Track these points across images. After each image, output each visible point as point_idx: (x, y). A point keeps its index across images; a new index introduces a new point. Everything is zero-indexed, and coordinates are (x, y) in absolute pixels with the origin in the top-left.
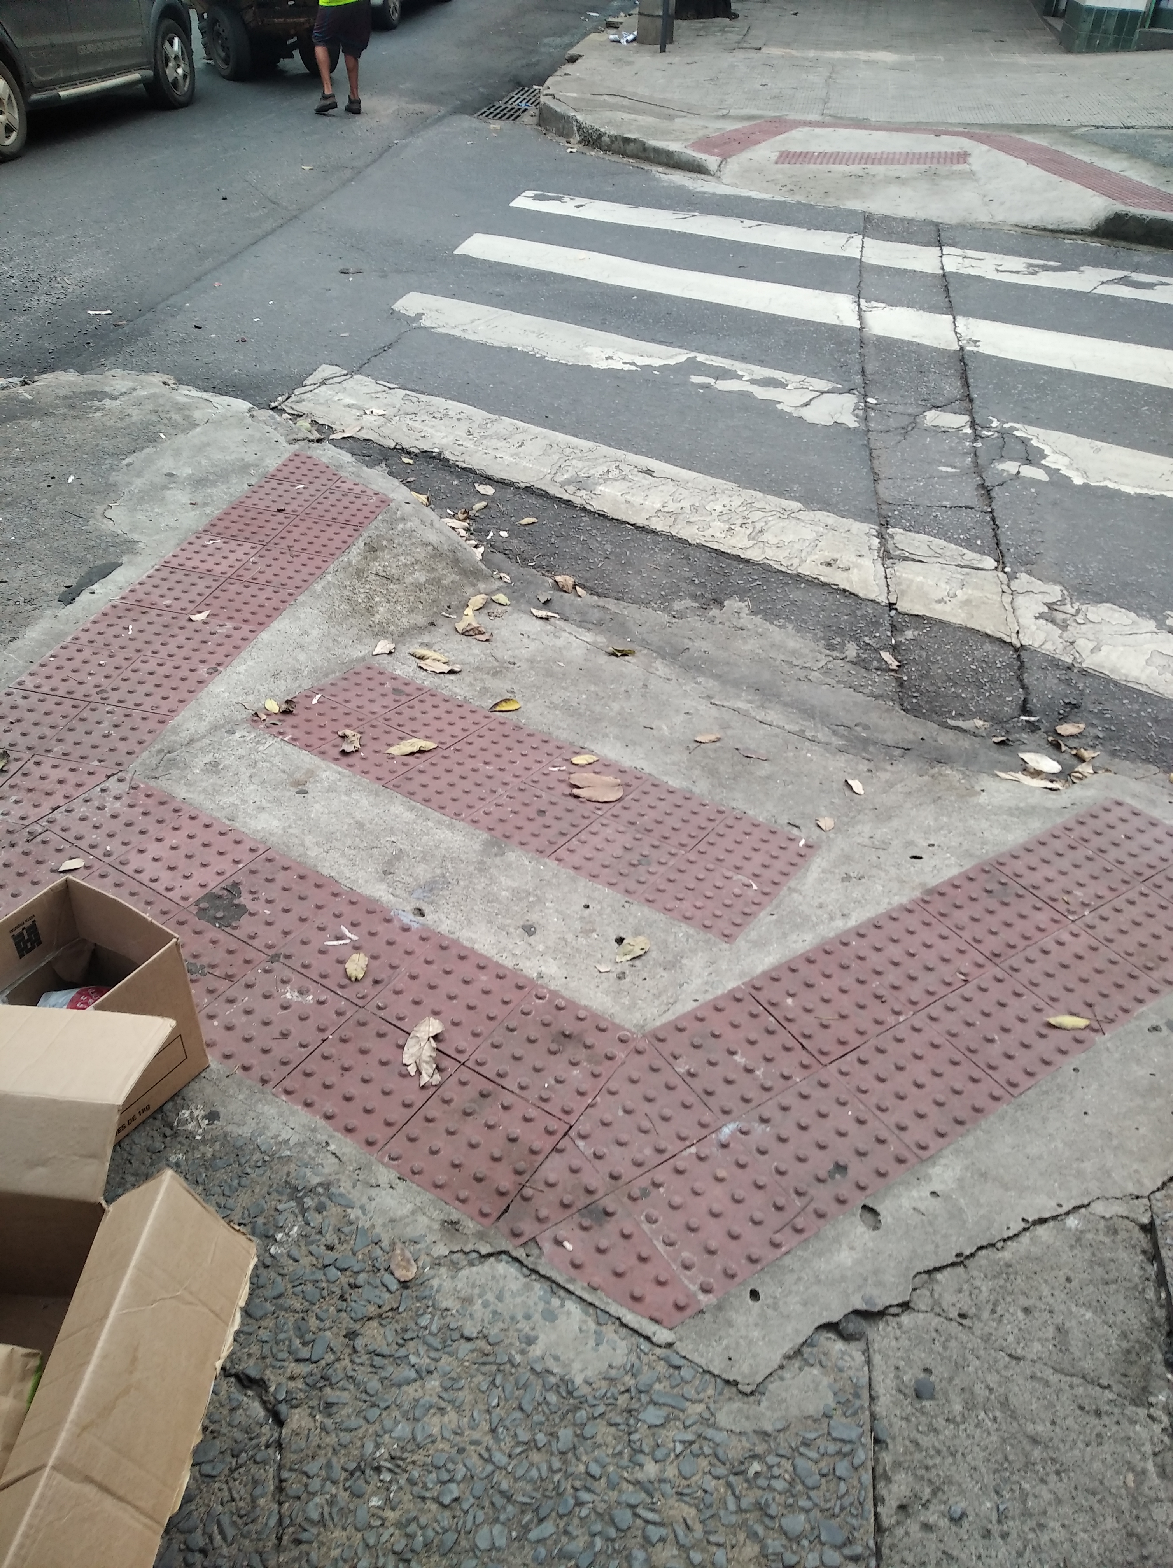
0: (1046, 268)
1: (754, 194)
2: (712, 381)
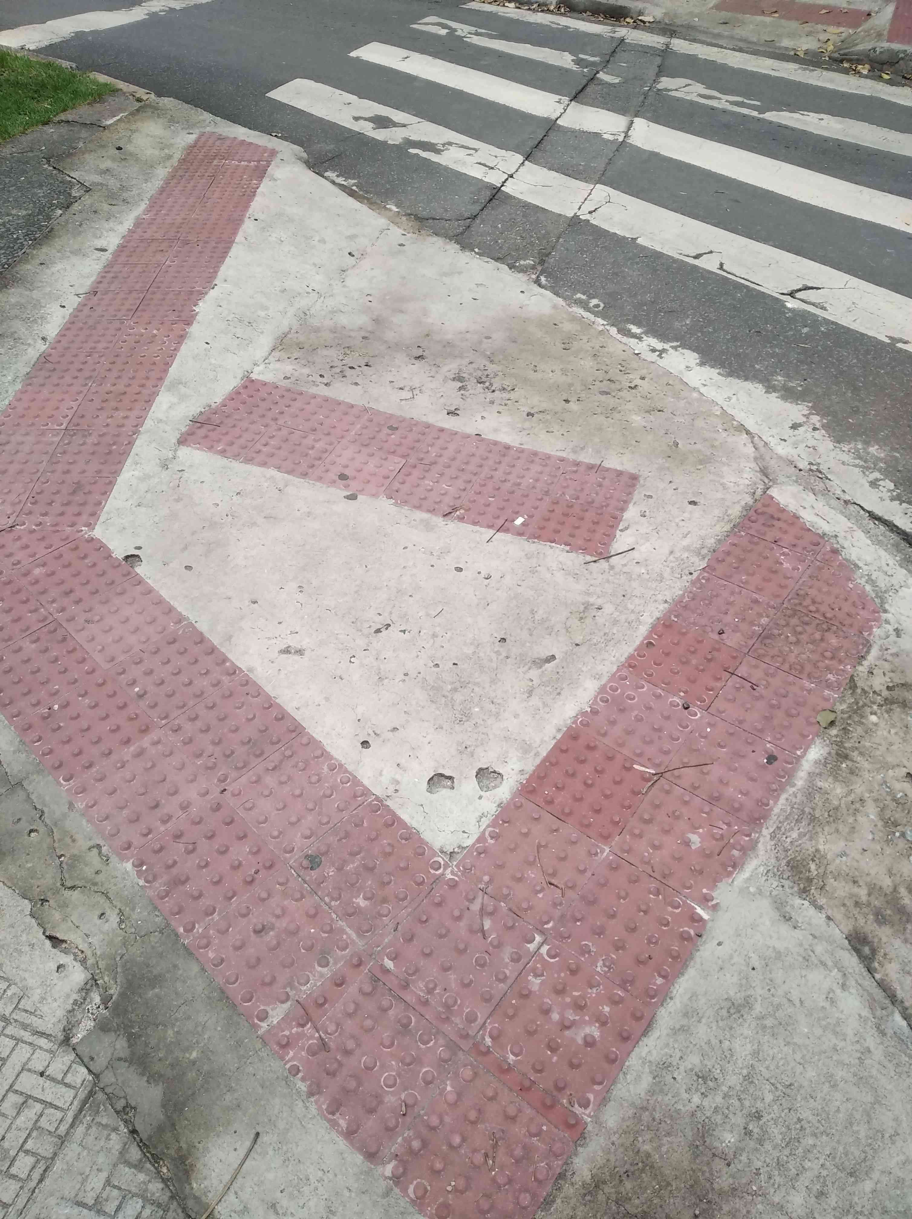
2: (746, 101)
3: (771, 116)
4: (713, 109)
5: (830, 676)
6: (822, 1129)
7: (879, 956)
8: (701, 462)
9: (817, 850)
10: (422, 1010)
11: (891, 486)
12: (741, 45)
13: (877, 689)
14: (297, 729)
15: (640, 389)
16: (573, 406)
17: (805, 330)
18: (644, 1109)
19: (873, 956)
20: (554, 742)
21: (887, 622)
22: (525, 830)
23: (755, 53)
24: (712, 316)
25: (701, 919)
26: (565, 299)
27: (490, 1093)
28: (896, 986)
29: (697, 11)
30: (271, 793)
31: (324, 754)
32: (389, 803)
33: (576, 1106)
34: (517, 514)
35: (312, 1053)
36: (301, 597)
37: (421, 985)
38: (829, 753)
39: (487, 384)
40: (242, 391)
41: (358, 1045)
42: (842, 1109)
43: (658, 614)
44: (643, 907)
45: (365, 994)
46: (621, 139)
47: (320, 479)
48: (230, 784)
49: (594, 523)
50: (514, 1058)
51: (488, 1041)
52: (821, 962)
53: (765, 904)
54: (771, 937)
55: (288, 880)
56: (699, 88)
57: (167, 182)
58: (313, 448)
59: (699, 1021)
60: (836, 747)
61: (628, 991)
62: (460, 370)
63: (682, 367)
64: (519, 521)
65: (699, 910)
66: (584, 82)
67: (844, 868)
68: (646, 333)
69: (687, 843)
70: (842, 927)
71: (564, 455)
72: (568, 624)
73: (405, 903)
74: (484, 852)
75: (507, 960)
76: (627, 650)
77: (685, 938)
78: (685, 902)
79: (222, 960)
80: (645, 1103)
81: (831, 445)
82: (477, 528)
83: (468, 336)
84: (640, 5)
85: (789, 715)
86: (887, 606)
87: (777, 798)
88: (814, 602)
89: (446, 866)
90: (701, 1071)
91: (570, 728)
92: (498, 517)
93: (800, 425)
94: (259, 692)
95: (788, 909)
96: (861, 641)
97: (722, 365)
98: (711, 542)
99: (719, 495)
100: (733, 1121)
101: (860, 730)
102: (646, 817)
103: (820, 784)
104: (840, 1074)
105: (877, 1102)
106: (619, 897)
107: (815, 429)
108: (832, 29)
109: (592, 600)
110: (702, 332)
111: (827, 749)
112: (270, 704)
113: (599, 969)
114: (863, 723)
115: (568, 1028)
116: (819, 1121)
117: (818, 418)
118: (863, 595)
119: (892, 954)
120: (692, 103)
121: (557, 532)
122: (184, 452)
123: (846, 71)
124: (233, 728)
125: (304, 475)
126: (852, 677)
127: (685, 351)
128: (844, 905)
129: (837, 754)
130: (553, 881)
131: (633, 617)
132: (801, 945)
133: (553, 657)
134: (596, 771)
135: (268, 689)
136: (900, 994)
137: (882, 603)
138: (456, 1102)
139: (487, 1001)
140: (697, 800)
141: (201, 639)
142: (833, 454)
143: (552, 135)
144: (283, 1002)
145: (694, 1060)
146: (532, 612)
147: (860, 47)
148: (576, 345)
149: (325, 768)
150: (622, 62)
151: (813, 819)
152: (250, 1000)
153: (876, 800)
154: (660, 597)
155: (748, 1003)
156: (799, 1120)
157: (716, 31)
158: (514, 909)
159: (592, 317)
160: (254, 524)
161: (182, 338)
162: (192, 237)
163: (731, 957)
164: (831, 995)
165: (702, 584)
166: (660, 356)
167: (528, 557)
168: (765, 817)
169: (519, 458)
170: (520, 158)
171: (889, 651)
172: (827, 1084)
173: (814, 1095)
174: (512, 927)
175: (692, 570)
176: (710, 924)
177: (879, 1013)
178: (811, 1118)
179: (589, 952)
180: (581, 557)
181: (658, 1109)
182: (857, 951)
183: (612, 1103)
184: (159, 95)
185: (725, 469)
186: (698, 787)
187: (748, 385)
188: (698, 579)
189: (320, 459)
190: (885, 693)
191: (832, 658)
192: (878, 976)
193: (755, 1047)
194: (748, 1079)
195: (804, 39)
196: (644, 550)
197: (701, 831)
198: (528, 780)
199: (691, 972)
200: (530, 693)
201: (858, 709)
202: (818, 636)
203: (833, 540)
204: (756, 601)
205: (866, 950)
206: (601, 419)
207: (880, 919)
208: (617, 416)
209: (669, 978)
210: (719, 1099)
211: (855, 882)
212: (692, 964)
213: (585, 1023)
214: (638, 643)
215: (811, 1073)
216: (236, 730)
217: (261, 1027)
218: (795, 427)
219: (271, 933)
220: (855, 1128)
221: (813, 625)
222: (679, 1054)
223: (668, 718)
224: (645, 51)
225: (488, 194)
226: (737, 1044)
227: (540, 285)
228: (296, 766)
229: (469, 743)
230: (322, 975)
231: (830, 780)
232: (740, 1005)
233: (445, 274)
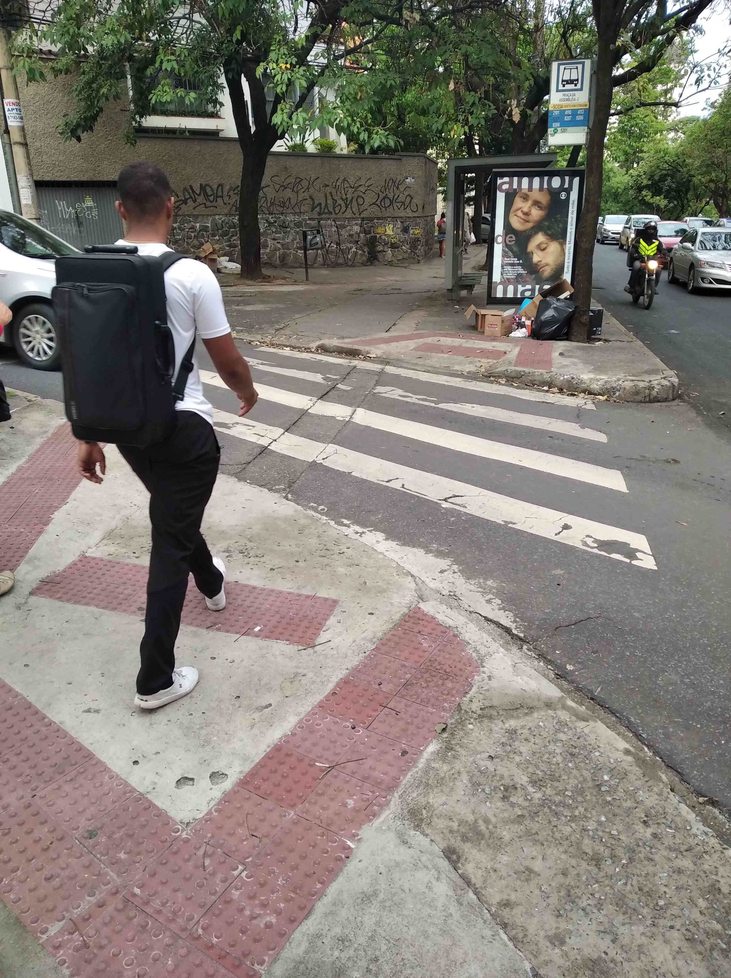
3: (442, 406)
4: (407, 402)
5: (445, 704)
6: (417, 963)
7: (462, 860)
8: (379, 592)
9: (428, 803)
10: (156, 916)
11: (500, 602)
12: (429, 369)
13: (474, 710)
14: (90, 756)
15: (346, 554)
16: (301, 564)
17: (453, 519)
18: (301, 963)
19: (459, 860)
20: (264, 754)
21: (484, 672)
22: (239, 805)
23: (437, 373)
24: (395, 513)
25: (349, 848)
26: (303, 506)
27: (197, 962)
28: (472, 877)
29: (403, 351)
30: (67, 795)
31: (106, 769)
32: (149, 796)
33: (256, 965)
34: (256, 625)
35: (77, 950)
36: (103, 679)
37: (158, 901)
38: (441, 748)
39: (246, 554)
40: (78, 563)
41: (110, 942)
42: (431, 951)
43: (341, 676)
44: (313, 844)
45: (118, 910)
46: (347, 419)
47: (125, 611)
48: (39, 791)
49: (306, 628)
50: (217, 940)
51: (200, 931)
52: (425, 866)
53: (391, 836)
54: (393, 854)
55: (72, 846)
56: (401, 392)
57: (43, 446)
58: (122, 593)
59: (343, 907)
60: (445, 744)
61: (297, 894)
62: (229, 546)
63: (374, 541)
64: (257, 629)
65: (349, 843)
66: (328, 389)
67: (444, 811)
68: (353, 523)
69: (345, 805)
70: (440, 845)
71: (292, 591)
72: (283, 685)
73: (153, 854)
74: (210, 820)
75: (218, 882)
76: (319, 698)
77: (339, 859)
78: (340, 839)
79: (20, 899)
80: (302, 960)
81: (464, 581)
82: (229, 634)
83: (237, 528)
84: (367, 348)
85: (418, 728)
86: (484, 664)
87: (406, 775)
88: (440, 664)
89: (183, 830)
90: (341, 937)
91: (276, 745)
92: (243, 627)
93: (445, 571)
94: (66, 735)
95: (406, 837)
96: (466, 684)
97: (399, 539)
98: (380, 635)
99: (388, 609)
100: (360, 964)
101: (461, 733)
102: (320, 792)
103: (433, 765)
104: (431, 930)
105: (454, 944)
106: (298, 839)
107: (454, 573)
108: (484, 360)
109: (299, 671)
110: (388, 522)
111: (440, 745)
112: (73, 742)
113: (279, 883)
114: (464, 730)
115: (255, 918)
116: (415, 959)
117: (457, 566)
118: (470, 659)
119: (471, 858)
120: (394, 399)
121: (281, 634)
122: (33, 599)
123: (492, 382)
124: (45, 758)
125: (114, 609)
126: (459, 704)
127: (377, 533)
128: (442, 833)
129: (446, 748)
130: (254, 834)
131: (325, 679)
132: (412, 857)
133: (270, 705)
134: (291, 768)
135: (73, 733)
136: (473, 881)
137: (482, 662)
138: (174, 970)
139: (202, 907)
140: (355, 780)
141: (30, 706)
142: (464, 586)
143: (304, 419)
144: (59, 921)
145: (337, 931)
146: (259, 680)
147: (499, 369)
148: (307, 531)
149: (107, 777)
150: (354, 378)
151: (427, 785)
152: (36, 922)
153: (468, 772)
154: (344, 667)
155: (375, 894)
156: (403, 959)
157: (415, 362)
158: (226, 852)
159: (319, 516)
160: (76, 638)
161: (40, 533)
162: (55, 477)
163: (367, 868)
164: (429, 885)
165: (371, 658)
166: (361, 536)
167: (260, 649)
168: (397, 786)
169: (261, 594)
170: (282, 431)
171: (484, 689)
172: (423, 937)
173: (413, 943)
174: (224, 862)
175: (366, 651)
176: (355, 850)
177: (459, 892)
178: (410, 958)
179: (274, 873)
180: (296, 647)
181: (310, 962)
182: (449, 858)
183: (280, 961)
184: (43, 398)
185: (395, 595)
186: (356, 772)
187: (415, 550)
188: (369, 655)
189: (126, 599)
190: (479, 712)
191: (447, 695)
192: (460, 872)
193: (378, 919)
194: (372, 938)
195: (467, 366)
196: (336, 641)
197: (355, 797)
198: (244, 777)
199: (340, 879)
200: (252, 727)
201: (462, 721)
202: (440, 682)
203: (455, 630)
204: (404, 666)
205: (454, 857)
206: (319, 570)
207: (465, 838)
208: (328, 568)
209: (325, 884)
210: (351, 952)
211: (450, 819)
212: (341, 874)
213: (267, 915)
214: (326, 693)
215: (412, 931)
216: (48, 759)
217: (41, 938)
218: (442, 572)
219: (57, 879)
220: (438, 961)
221: (438, 677)
222: (328, 928)
223: (340, 735)
224: (369, 372)
225: (259, 450)
226: (366, 918)
227: (287, 499)
228: (85, 778)
229: (207, 758)
230: (89, 902)
231: (440, 762)
232: (370, 896)
233: (226, 495)
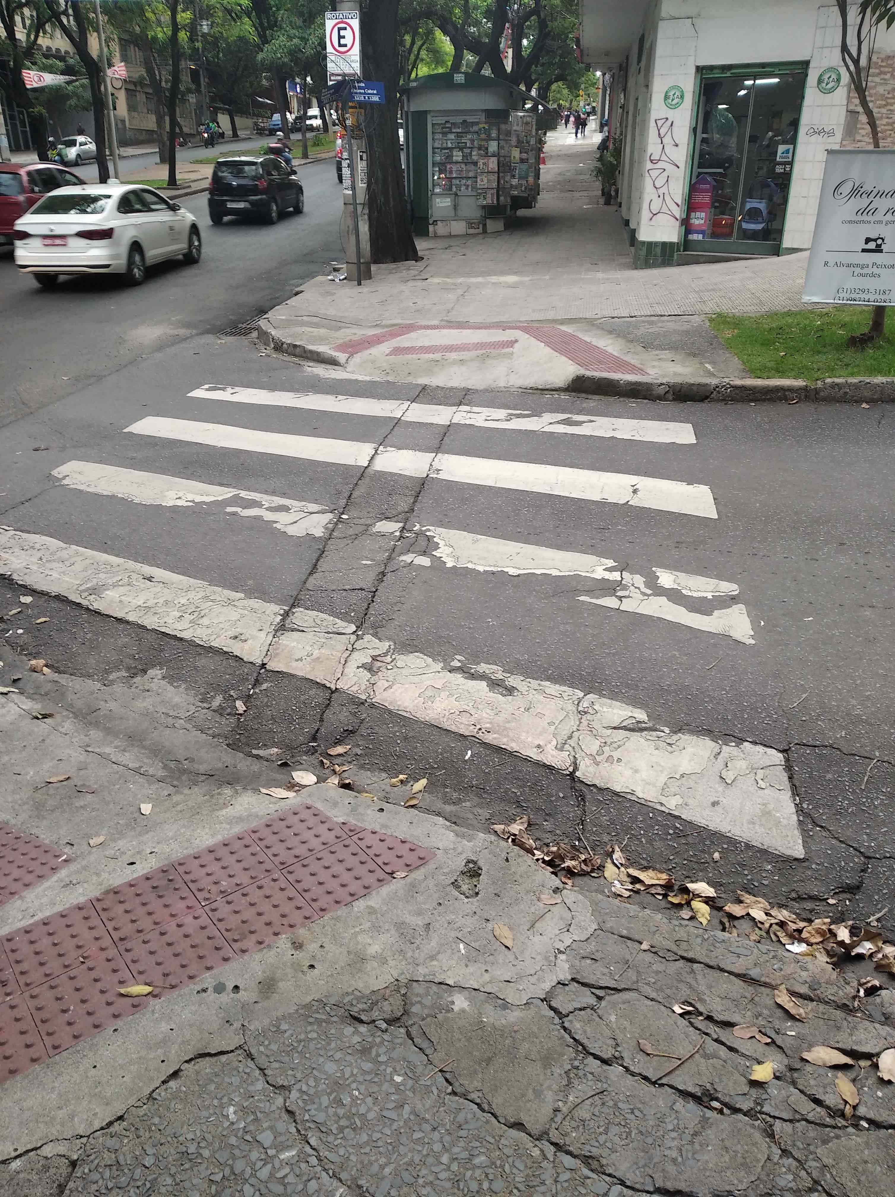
0: (518, 416)
1: (360, 378)
2: (239, 510)
